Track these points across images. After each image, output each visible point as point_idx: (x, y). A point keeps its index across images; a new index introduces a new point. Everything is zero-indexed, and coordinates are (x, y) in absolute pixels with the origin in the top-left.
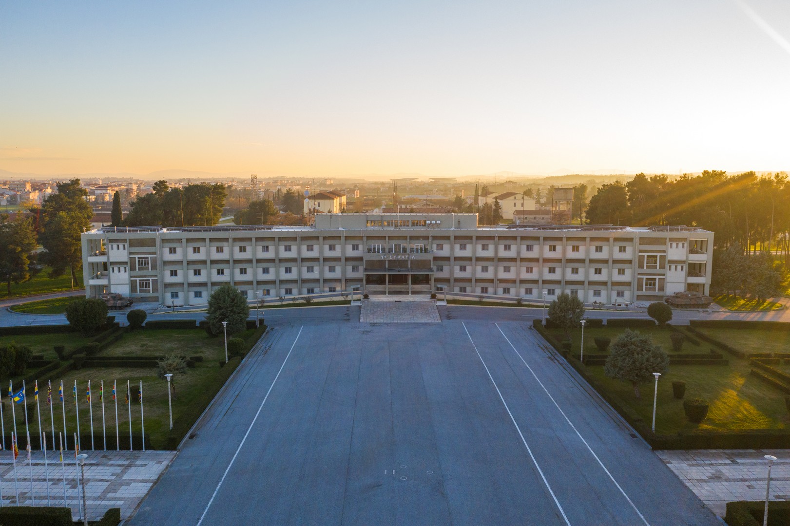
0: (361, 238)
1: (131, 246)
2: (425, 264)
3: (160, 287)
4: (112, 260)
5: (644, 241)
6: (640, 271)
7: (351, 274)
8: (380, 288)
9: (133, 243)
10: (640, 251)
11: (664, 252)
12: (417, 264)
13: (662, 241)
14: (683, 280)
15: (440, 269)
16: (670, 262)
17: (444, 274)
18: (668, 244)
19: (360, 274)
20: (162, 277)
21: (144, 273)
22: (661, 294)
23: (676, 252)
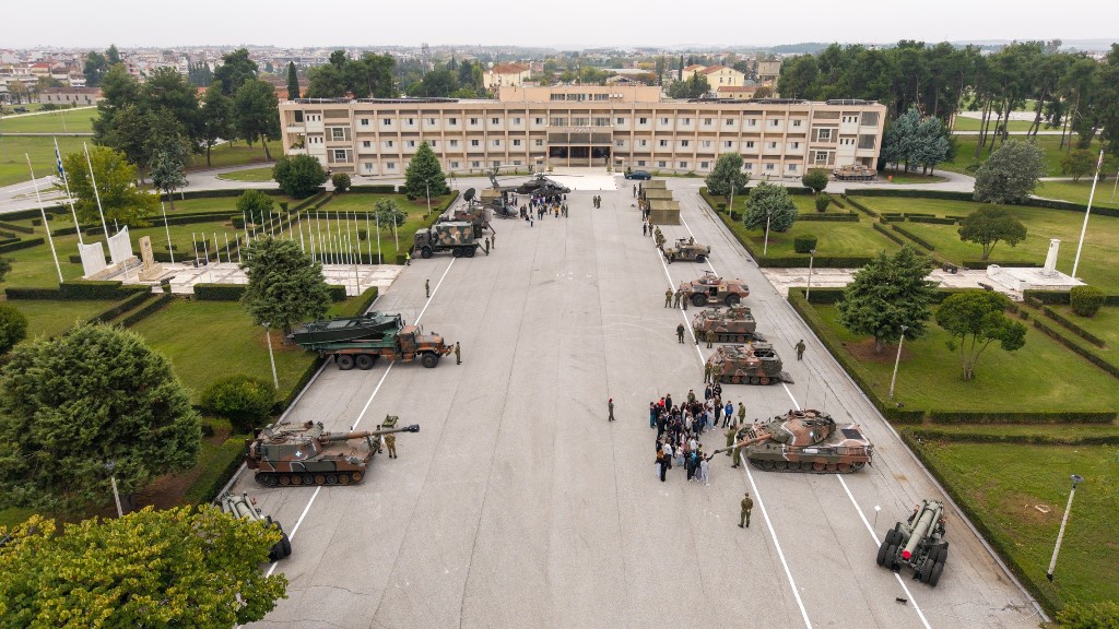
0: (545, 111)
1: (326, 116)
2: (605, 137)
3: (355, 157)
4: (309, 130)
5: (818, 114)
6: (813, 144)
7: (535, 148)
8: (563, 161)
9: (328, 114)
10: (814, 125)
11: (837, 125)
12: (598, 137)
13: (836, 115)
14: (852, 153)
15: (620, 143)
16: (841, 135)
17: (624, 149)
18: (841, 117)
19: (545, 147)
20: (356, 148)
21: (338, 143)
22: (831, 167)
23: (848, 127)
